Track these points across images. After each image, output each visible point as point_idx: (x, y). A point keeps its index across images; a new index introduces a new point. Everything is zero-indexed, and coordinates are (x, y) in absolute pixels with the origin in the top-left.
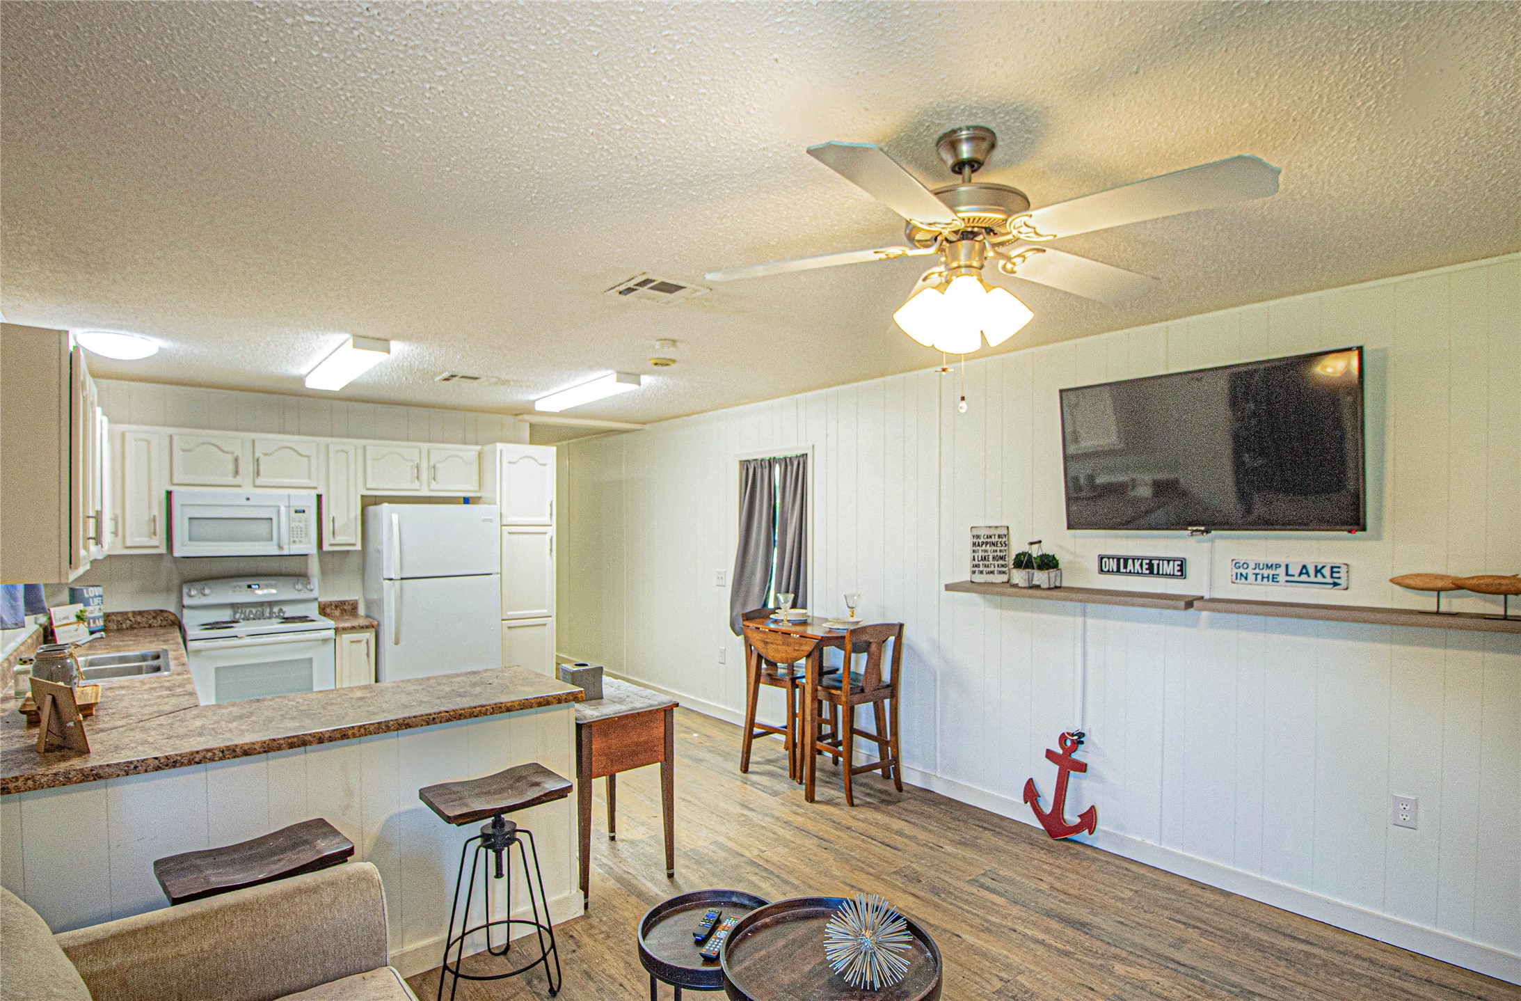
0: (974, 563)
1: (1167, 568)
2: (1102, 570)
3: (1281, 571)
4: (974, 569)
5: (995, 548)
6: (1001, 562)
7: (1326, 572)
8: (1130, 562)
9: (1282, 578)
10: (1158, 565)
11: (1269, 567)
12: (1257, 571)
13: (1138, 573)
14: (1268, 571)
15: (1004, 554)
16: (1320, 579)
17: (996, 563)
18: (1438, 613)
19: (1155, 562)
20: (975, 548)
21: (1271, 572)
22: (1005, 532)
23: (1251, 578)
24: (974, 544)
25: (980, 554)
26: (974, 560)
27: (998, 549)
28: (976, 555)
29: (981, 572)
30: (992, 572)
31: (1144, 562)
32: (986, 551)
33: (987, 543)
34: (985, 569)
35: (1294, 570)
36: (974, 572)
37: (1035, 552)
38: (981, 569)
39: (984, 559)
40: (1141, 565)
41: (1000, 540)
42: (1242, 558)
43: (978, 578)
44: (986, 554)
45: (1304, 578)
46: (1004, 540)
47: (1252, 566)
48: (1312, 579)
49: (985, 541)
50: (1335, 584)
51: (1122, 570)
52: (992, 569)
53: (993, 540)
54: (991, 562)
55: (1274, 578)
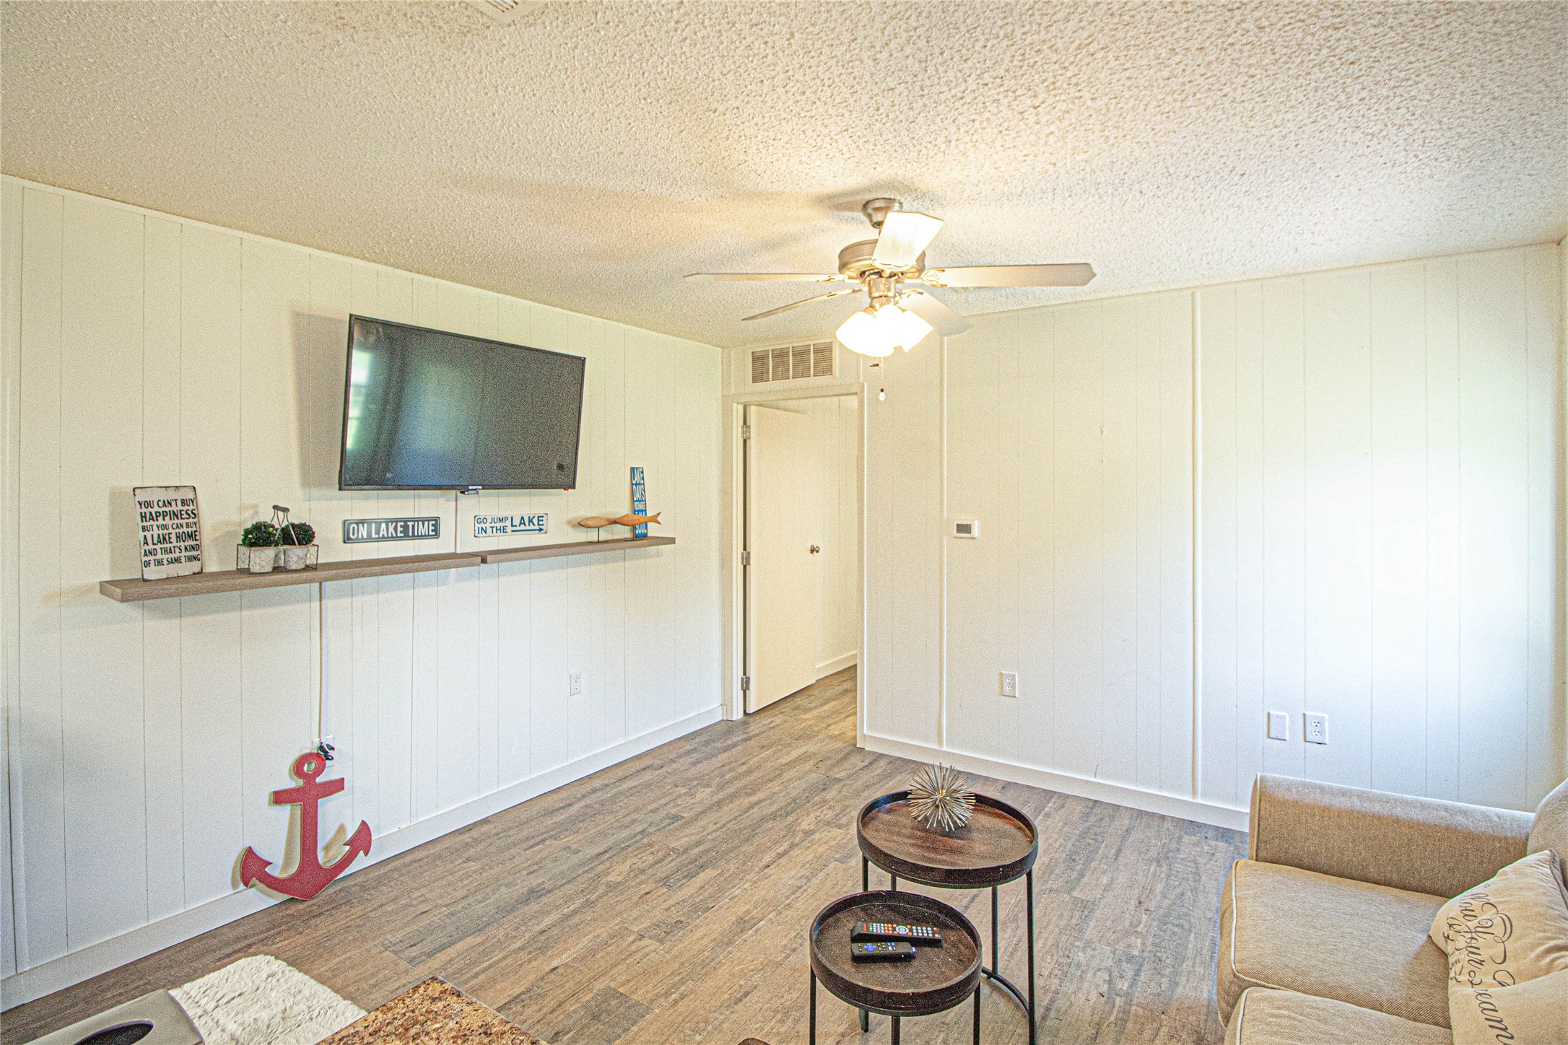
0: (146, 547)
1: (423, 529)
2: (349, 539)
3: (508, 523)
4: (146, 559)
5: (176, 521)
6: (191, 543)
7: (535, 521)
8: (384, 525)
9: (509, 529)
10: (413, 526)
11: (501, 520)
12: (493, 525)
13: (392, 537)
14: (500, 524)
15: (194, 529)
16: (532, 527)
17: (183, 544)
18: (599, 542)
19: (410, 524)
20: (145, 524)
21: (502, 524)
22: (192, 496)
23: (489, 530)
24: (143, 517)
25: (156, 532)
26: (146, 543)
27: (184, 522)
28: (149, 535)
29: (160, 563)
30: (178, 560)
31: (399, 524)
32: (165, 527)
33: (165, 514)
34: (165, 557)
35: (516, 522)
36: (147, 564)
37: (280, 521)
38: (159, 556)
39: (162, 539)
40: (395, 529)
41: (186, 508)
42: (482, 514)
43: (152, 573)
44: (165, 531)
45: (522, 527)
46: (191, 508)
47: (489, 520)
48: (528, 528)
49: (161, 510)
50: (541, 530)
51: (374, 536)
52: (177, 555)
53: (174, 508)
54: (175, 544)
55: (504, 530)
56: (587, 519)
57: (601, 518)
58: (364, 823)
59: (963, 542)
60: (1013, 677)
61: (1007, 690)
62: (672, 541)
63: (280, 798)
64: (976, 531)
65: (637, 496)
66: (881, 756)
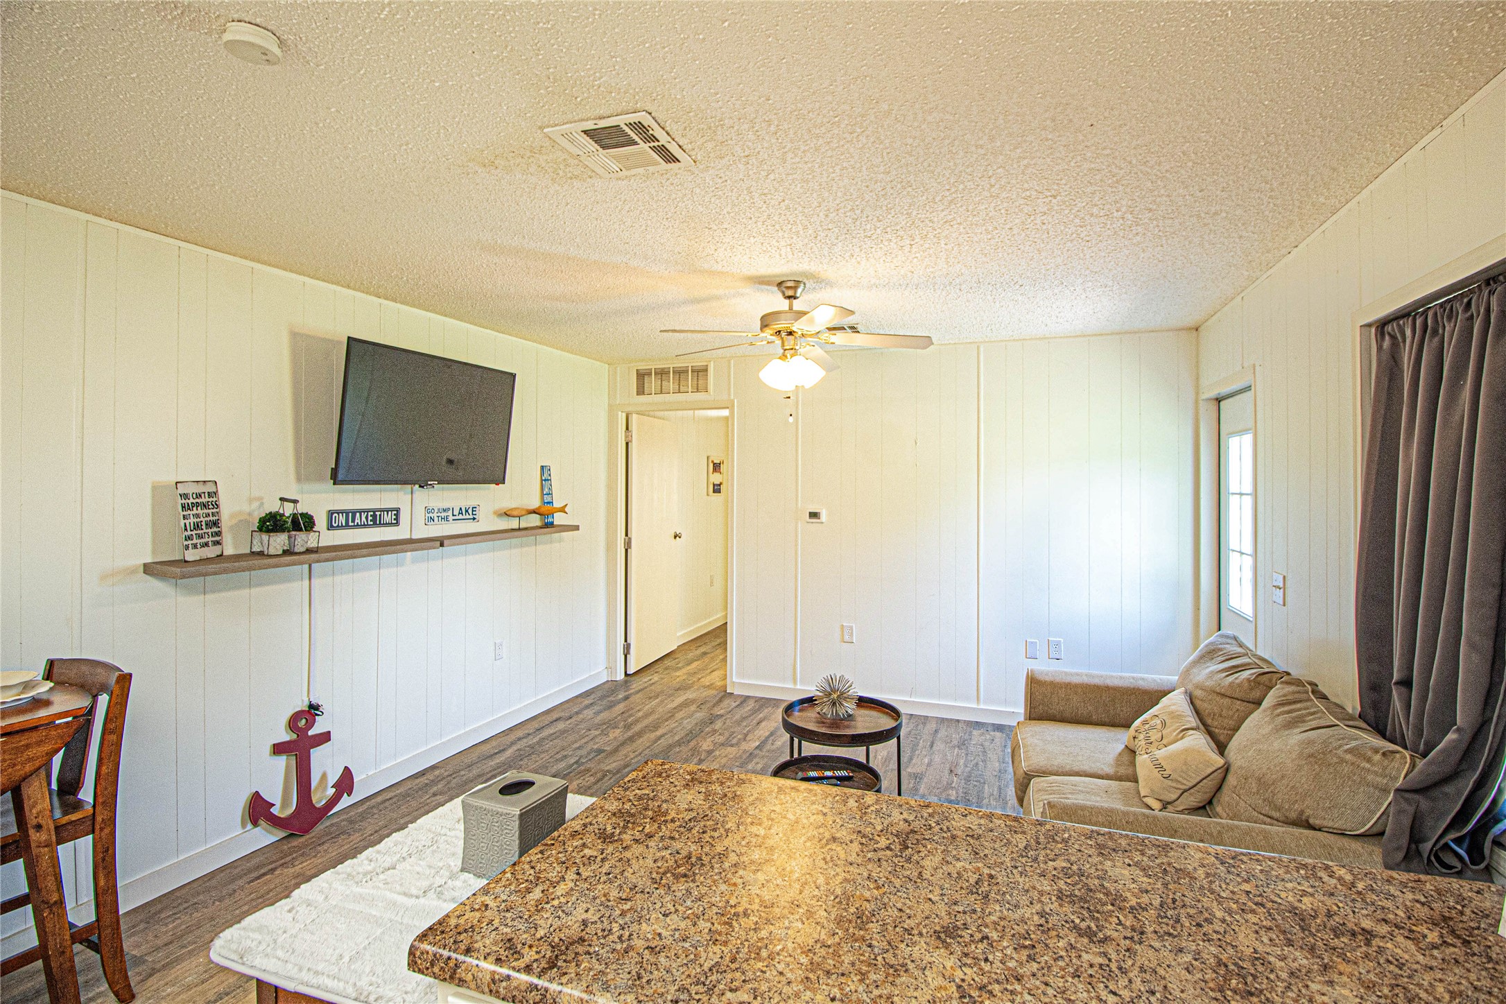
0: (186, 533)
1: (388, 518)
2: (332, 526)
3: (450, 513)
4: (186, 543)
5: (206, 511)
6: (215, 529)
7: (470, 511)
8: (358, 514)
9: (451, 518)
10: (380, 515)
11: (444, 510)
12: (439, 514)
13: (364, 525)
14: (444, 515)
15: (217, 518)
16: (468, 517)
17: (210, 530)
18: (519, 529)
19: (378, 513)
20: (185, 513)
21: (445, 514)
22: (213, 489)
23: (436, 519)
24: (183, 507)
25: (192, 520)
26: (186, 530)
27: (210, 511)
28: (187, 522)
29: (195, 546)
30: (207, 544)
31: (370, 514)
32: (197, 516)
33: (197, 505)
34: (198, 541)
35: (456, 512)
36: (187, 547)
38: (195, 541)
39: (197, 526)
40: (367, 518)
41: (211, 500)
42: (431, 505)
43: (191, 555)
44: (198, 520)
45: (461, 517)
46: (214, 499)
47: (436, 511)
48: (464, 517)
49: (194, 501)
50: (474, 519)
51: (351, 524)
52: (206, 540)
53: (204, 500)
54: (205, 531)
55: (446, 519)
56: (512, 509)
57: (522, 509)
58: (346, 768)
59: (814, 525)
60: (851, 628)
61: (847, 638)
62: (577, 528)
63: (278, 749)
64: (824, 517)
65: (546, 491)
66: (748, 697)
